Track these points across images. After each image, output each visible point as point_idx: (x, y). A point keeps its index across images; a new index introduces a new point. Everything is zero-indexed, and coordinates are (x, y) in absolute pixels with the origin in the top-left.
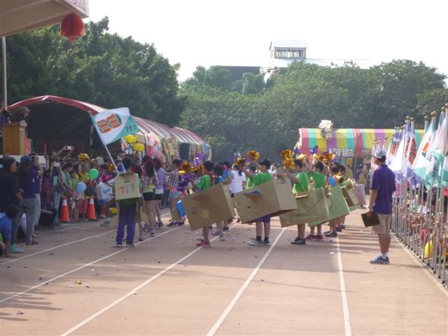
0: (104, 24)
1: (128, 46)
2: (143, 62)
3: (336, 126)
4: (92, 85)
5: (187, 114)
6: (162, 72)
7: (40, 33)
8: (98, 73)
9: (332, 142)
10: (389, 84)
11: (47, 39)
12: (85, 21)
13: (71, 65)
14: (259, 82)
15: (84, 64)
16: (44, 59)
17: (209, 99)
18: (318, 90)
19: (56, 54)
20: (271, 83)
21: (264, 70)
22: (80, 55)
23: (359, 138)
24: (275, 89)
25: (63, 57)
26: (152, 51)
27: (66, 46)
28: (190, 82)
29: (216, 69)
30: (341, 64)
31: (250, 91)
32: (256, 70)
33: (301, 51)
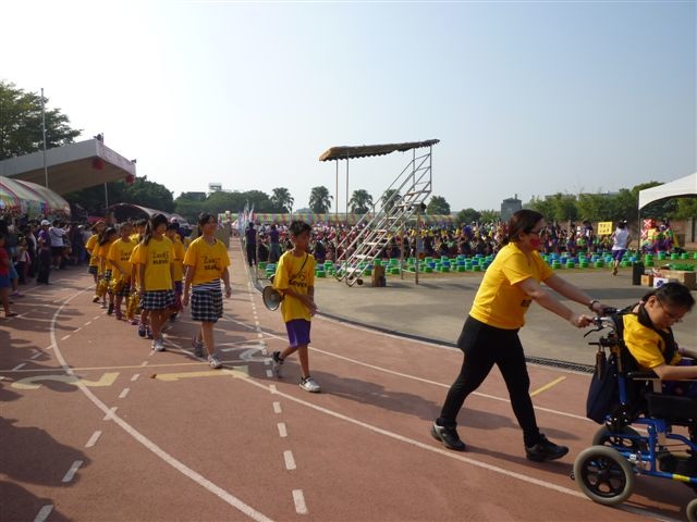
0: (145, 177)
1: (154, 185)
2: (160, 191)
3: (231, 213)
4: (140, 200)
5: (177, 209)
6: (168, 195)
7: (121, 181)
8: (143, 195)
11: (123, 184)
12: (135, 176)
13: (132, 192)
14: (205, 198)
15: (139, 191)
16: (122, 190)
18: (225, 200)
19: (126, 188)
20: (209, 198)
21: (206, 193)
22: (136, 189)
24: (210, 200)
25: (129, 190)
26: (163, 187)
27: (130, 186)
28: (179, 198)
29: (189, 193)
30: (234, 191)
31: (201, 201)
32: (203, 193)
33: (220, 187)
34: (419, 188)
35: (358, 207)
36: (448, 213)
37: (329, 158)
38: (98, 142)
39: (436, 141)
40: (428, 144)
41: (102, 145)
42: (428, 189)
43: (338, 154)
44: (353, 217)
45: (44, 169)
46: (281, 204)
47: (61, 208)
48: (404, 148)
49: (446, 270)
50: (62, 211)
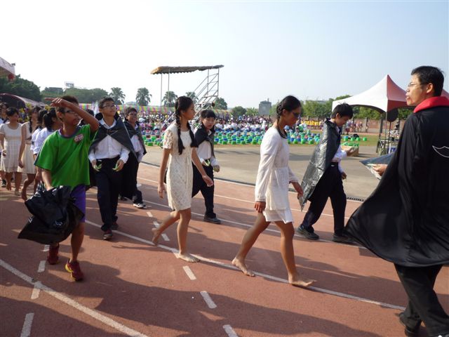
0: (19, 76)
1: (26, 82)
2: (30, 86)
5: (43, 99)
6: (36, 89)
8: (18, 88)
13: (11, 86)
14: (62, 92)
15: (14, 86)
18: (77, 94)
20: (65, 92)
21: (63, 89)
24: (67, 93)
25: (8, 84)
26: (33, 83)
28: (43, 91)
29: (51, 88)
30: (83, 88)
31: (60, 94)
32: (61, 89)
33: (73, 85)
34: (211, 94)
35: (168, 102)
36: (226, 108)
37: (157, 73)
39: (222, 66)
40: (217, 67)
42: (216, 94)
43: (163, 70)
44: (165, 109)
46: (117, 98)
48: (202, 69)
49: (225, 143)
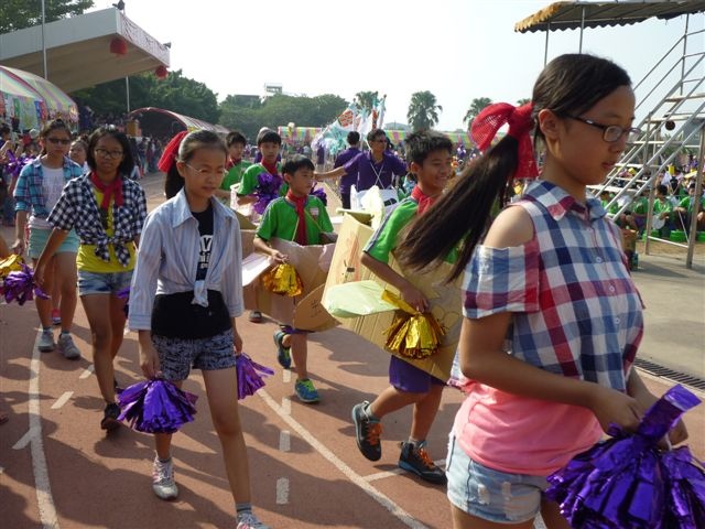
0: (180, 72)
1: (192, 83)
2: (200, 91)
3: (296, 126)
4: (174, 103)
5: (221, 118)
6: (209, 97)
7: (146, 76)
8: (177, 96)
9: (294, 134)
10: (323, 106)
11: (150, 79)
12: (168, 69)
13: (162, 92)
14: (259, 103)
15: (170, 91)
16: (149, 87)
17: (232, 111)
18: (289, 108)
19: (155, 86)
20: (265, 103)
21: (261, 97)
22: (167, 87)
23: (308, 131)
24: (268, 106)
25: (159, 88)
26: (204, 86)
27: (160, 82)
28: (224, 103)
29: (238, 97)
30: (300, 95)
31: (254, 108)
32: (258, 97)
33: (280, 88)
37: (533, 29)
38: (118, 11)
41: (123, 16)
45: (42, 52)
47: (65, 109)
50: (67, 115)
